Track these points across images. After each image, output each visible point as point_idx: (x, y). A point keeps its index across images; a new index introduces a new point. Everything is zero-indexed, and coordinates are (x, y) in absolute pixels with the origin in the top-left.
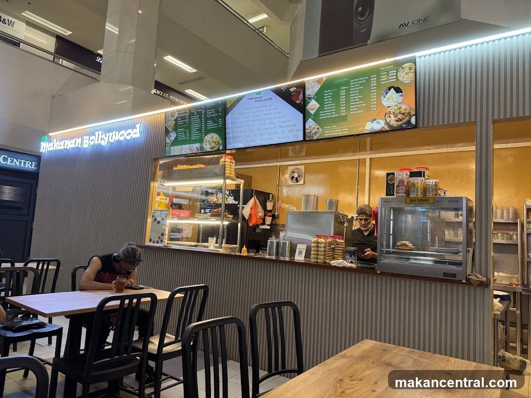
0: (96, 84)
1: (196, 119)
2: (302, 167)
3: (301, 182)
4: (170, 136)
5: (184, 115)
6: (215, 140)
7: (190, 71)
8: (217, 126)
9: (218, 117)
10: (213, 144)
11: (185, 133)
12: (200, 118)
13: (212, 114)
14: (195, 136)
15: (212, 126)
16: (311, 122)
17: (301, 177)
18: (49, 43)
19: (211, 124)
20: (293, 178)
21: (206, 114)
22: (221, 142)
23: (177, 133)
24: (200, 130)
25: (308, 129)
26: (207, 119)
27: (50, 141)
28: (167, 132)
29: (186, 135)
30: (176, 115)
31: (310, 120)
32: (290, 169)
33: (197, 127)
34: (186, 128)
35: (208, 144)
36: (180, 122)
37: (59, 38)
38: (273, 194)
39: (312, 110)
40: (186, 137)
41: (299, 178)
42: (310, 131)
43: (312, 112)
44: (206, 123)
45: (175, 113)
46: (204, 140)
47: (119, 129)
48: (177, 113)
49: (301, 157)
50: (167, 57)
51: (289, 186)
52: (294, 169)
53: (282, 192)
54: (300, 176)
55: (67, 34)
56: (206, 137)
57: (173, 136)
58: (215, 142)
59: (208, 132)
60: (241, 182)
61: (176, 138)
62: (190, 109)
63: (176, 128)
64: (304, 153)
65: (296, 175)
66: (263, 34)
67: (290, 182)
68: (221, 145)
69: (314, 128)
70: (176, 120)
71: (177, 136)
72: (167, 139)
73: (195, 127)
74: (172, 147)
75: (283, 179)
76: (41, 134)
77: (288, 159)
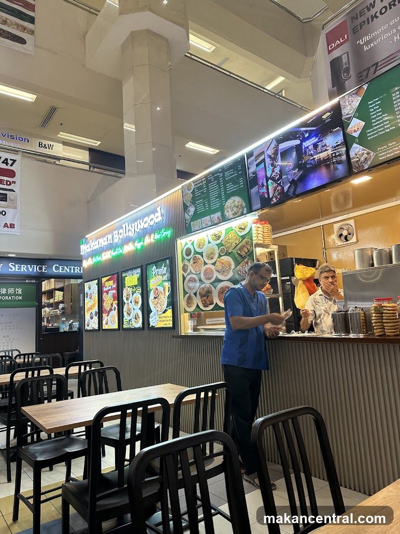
0: (121, 181)
1: (213, 186)
2: (352, 222)
3: (354, 239)
4: (189, 211)
5: (201, 184)
6: (236, 203)
7: (212, 153)
8: (237, 187)
9: (238, 177)
10: (235, 209)
11: (204, 204)
12: (218, 183)
13: (231, 175)
14: (215, 205)
15: (232, 189)
16: (357, 148)
17: (352, 235)
18: (85, 156)
19: (231, 187)
20: (341, 235)
21: (224, 177)
22: (244, 204)
23: (195, 206)
24: (219, 196)
25: (354, 158)
26: (225, 182)
27: (87, 243)
28: (185, 207)
29: (205, 207)
30: (193, 187)
31: (355, 145)
32: (336, 227)
33: (216, 194)
34: (204, 199)
35: (229, 210)
36: (197, 194)
37: (91, 150)
38: (321, 260)
39: (355, 131)
40: (205, 208)
41: (349, 237)
42: (358, 159)
43: (356, 135)
44: (225, 187)
45: (191, 185)
46: (226, 206)
47: (142, 217)
48: (193, 185)
49: (348, 210)
50: (188, 144)
51: (339, 247)
52: (342, 225)
53: (330, 255)
54: (350, 234)
55: (97, 145)
56: (227, 203)
57: (192, 210)
58: (237, 207)
59: (228, 197)
60: (275, 248)
61: (196, 211)
62: (206, 176)
63: (194, 200)
64: (351, 205)
65: (345, 233)
66: (283, 97)
67: (339, 243)
68: (245, 208)
69: (363, 154)
70: (193, 193)
71: (196, 210)
72: (186, 215)
73: (214, 194)
74: (192, 223)
75: (330, 240)
76: (79, 237)
77: (332, 216)
